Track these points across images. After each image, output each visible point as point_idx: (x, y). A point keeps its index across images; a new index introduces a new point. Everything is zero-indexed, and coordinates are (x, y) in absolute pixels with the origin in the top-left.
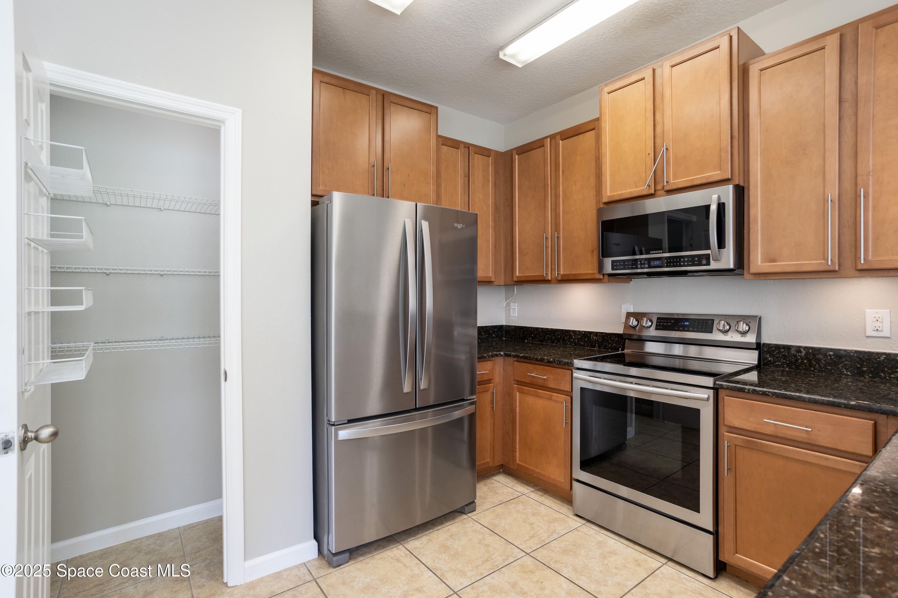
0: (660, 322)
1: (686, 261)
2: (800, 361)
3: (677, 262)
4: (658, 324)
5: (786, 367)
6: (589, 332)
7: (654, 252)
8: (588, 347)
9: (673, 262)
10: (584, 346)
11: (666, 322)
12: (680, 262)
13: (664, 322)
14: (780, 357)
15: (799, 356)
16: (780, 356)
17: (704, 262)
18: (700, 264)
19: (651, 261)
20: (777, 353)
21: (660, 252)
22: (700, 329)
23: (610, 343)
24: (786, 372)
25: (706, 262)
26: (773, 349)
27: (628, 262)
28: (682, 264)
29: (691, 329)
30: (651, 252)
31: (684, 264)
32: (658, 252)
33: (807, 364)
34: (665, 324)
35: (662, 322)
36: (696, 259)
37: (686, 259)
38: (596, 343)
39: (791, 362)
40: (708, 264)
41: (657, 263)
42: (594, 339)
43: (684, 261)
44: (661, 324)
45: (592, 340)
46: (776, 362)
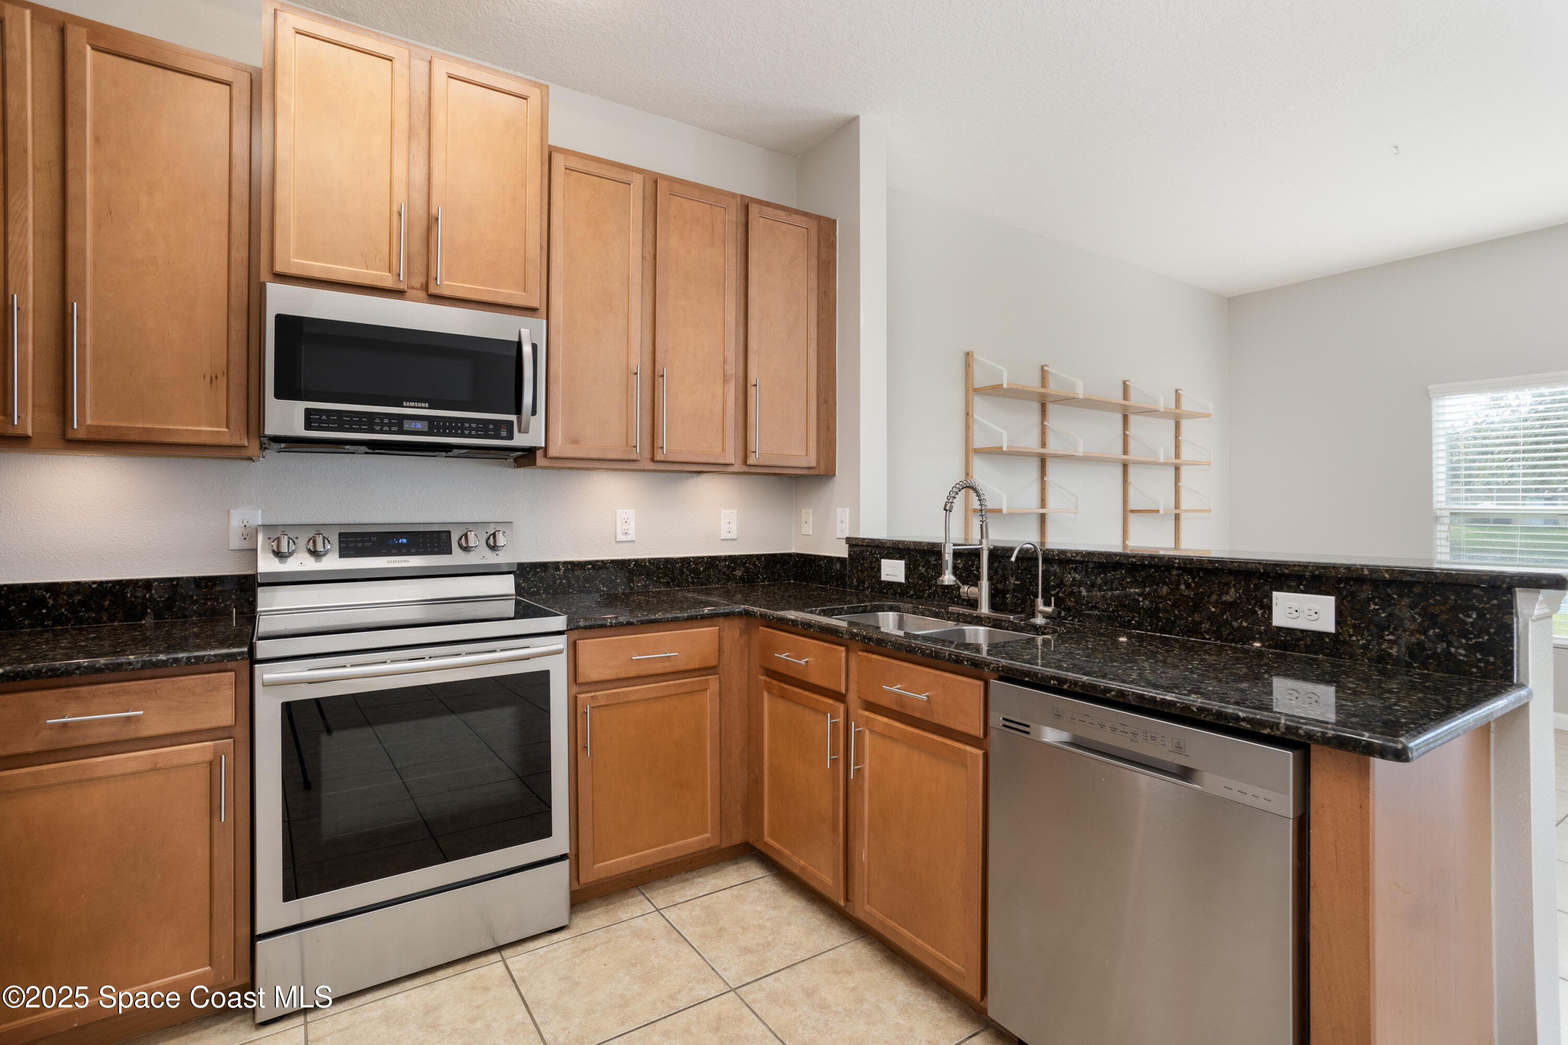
0: (347, 543)
1: (474, 429)
2: (558, 582)
3: (457, 428)
4: (343, 545)
5: (543, 593)
6: (119, 582)
7: (412, 404)
8: (113, 621)
9: (450, 428)
10: (98, 621)
11: (360, 542)
12: (463, 428)
13: (356, 542)
14: (536, 581)
15: (558, 575)
16: (536, 579)
17: (504, 434)
18: (497, 438)
19: (405, 421)
20: (532, 575)
21: (423, 405)
22: (429, 550)
23: (195, 602)
24: (543, 600)
25: (507, 434)
26: (528, 569)
27: (352, 417)
28: (467, 432)
29: (413, 550)
30: (404, 403)
31: (470, 433)
32: (420, 405)
33: (566, 585)
34: (360, 545)
35: (352, 542)
36: (491, 426)
37: (474, 425)
38: (147, 608)
39: (549, 585)
40: (510, 437)
41: (419, 426)
42: (136, 597)
43: (470, 429)
44: (351, 545)
45: (132, 602)
46: (532, 588)
